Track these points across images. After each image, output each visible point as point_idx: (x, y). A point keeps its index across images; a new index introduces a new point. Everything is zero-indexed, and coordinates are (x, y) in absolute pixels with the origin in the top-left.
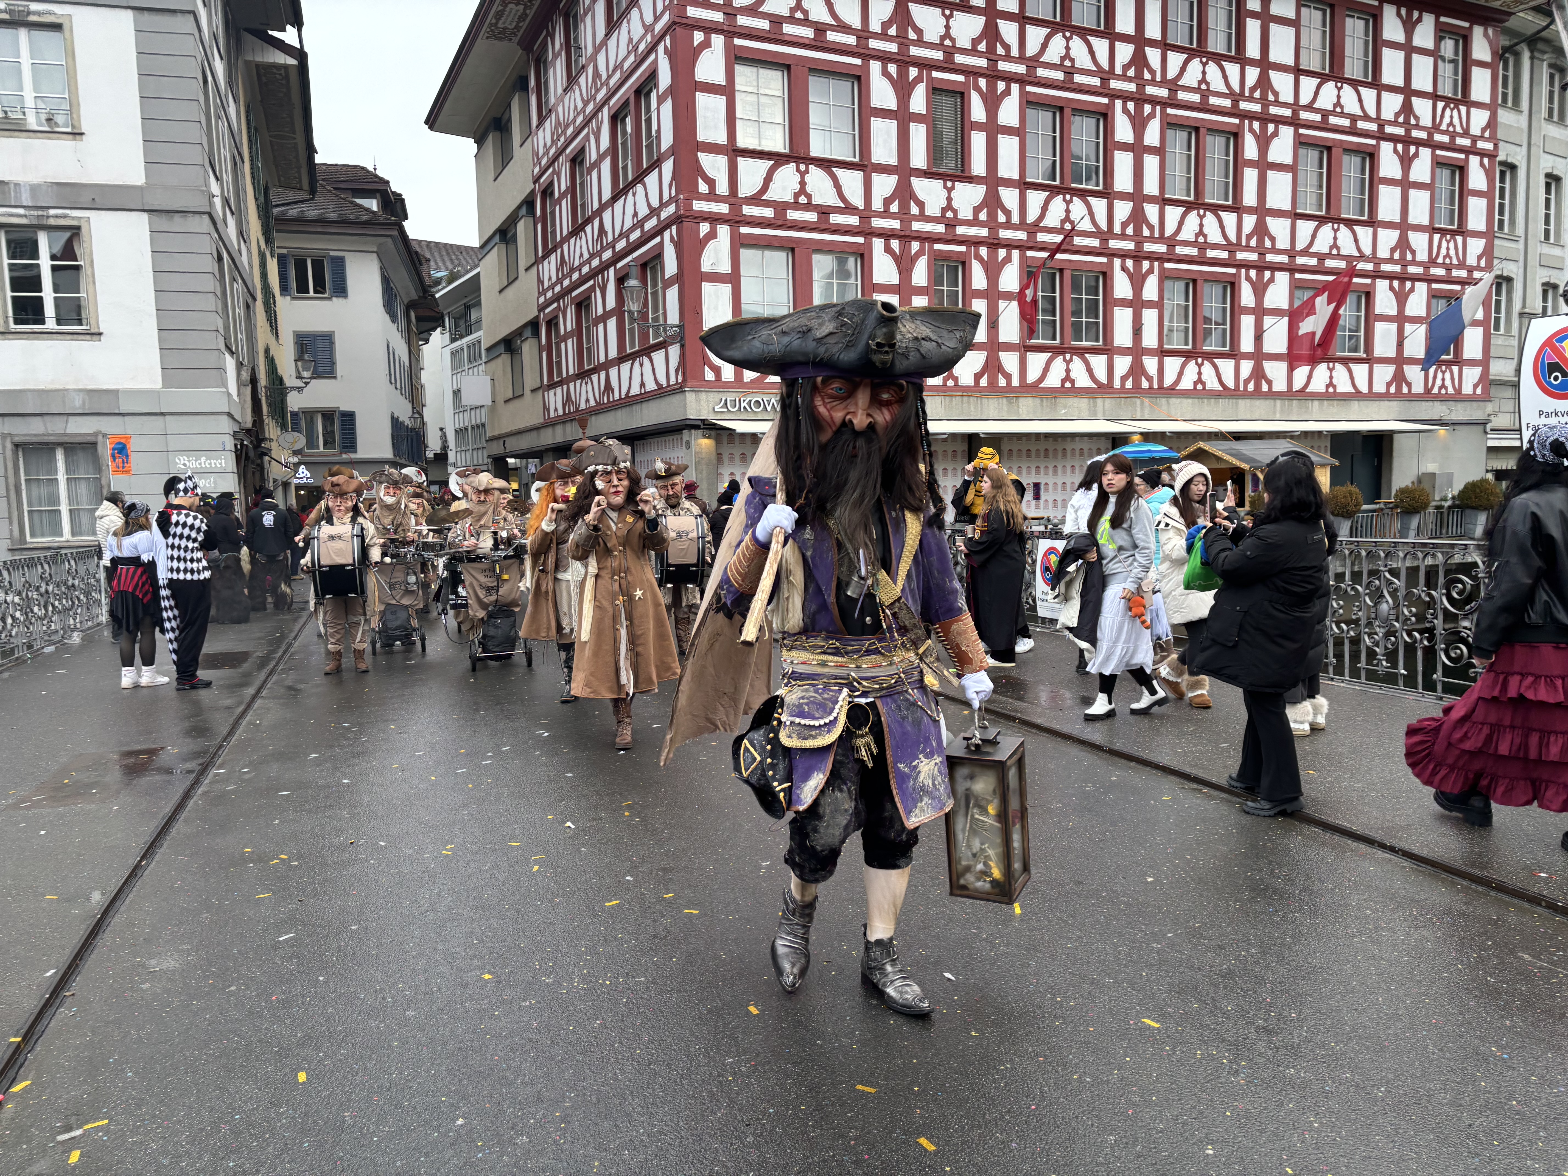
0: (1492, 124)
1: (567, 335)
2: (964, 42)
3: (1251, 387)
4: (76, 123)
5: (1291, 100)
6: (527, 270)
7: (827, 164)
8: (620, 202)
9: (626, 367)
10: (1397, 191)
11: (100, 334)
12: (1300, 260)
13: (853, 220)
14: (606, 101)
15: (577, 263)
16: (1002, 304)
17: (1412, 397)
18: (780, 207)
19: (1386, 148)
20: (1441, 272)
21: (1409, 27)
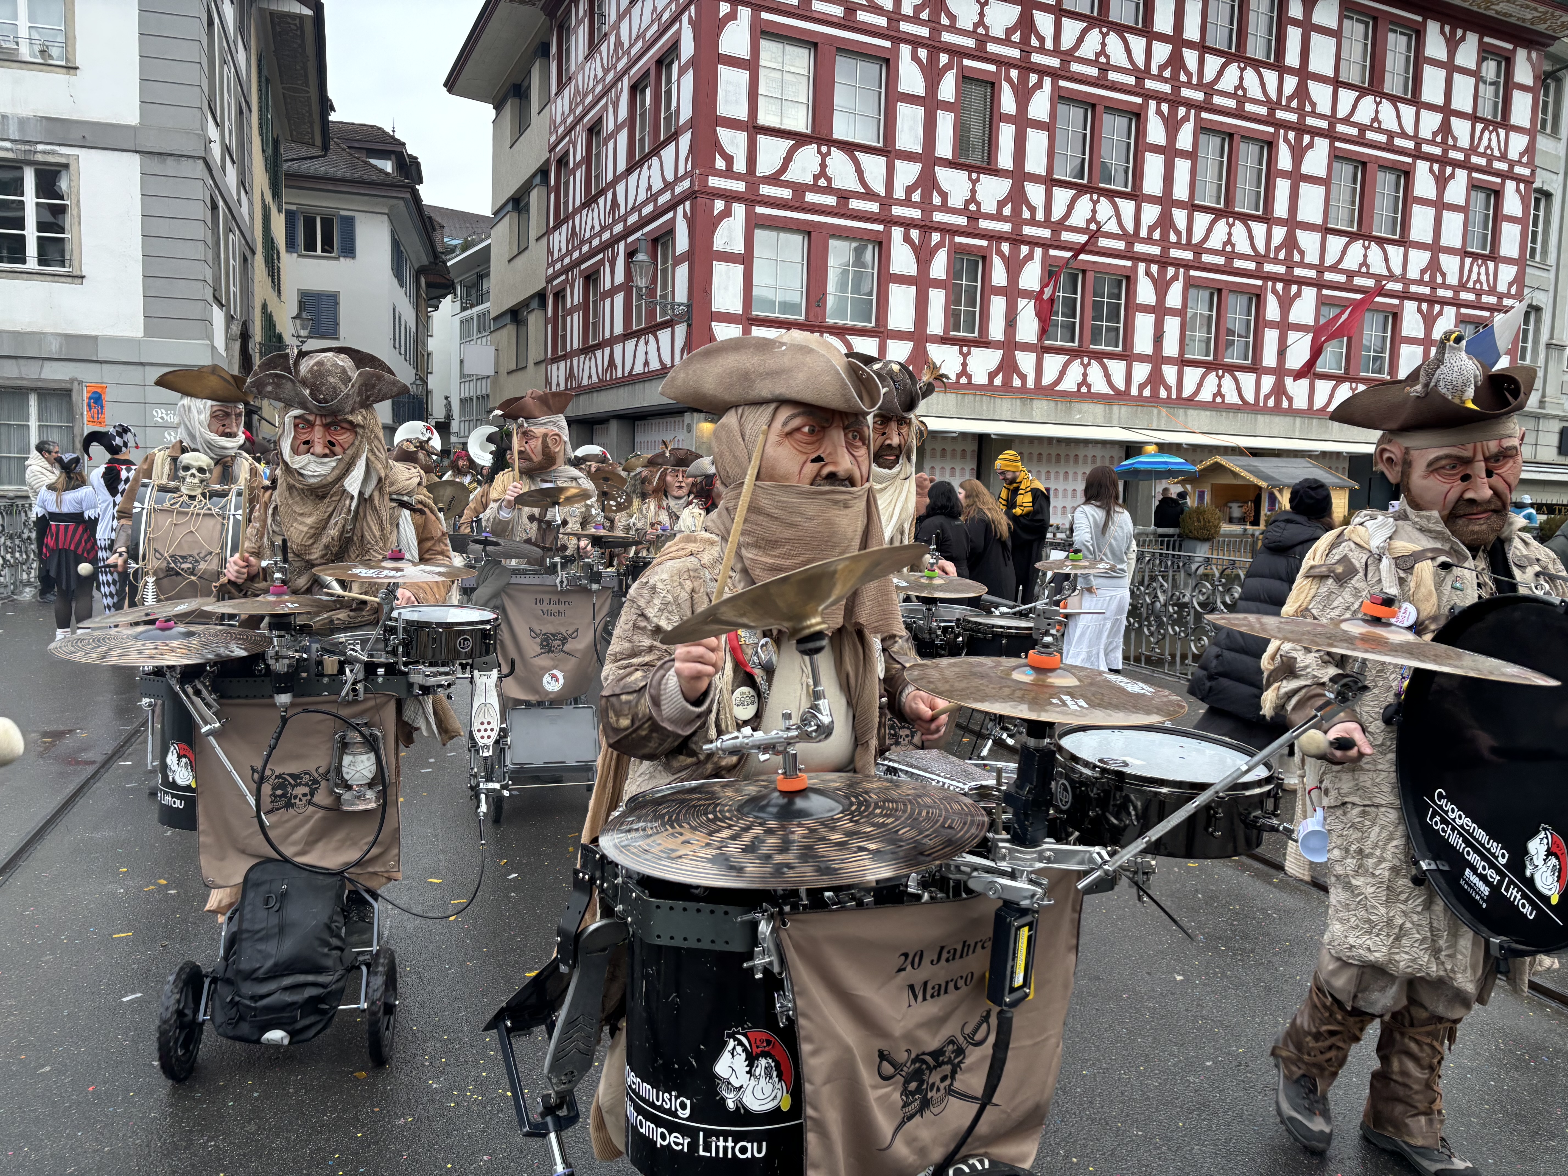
0: (1530, 149)
1: (574, 309)
2: (998, 31)
3: (1271, 403)
4: (70, 57)
5: (1328, 112)
6: (537, 240)
7: (849, 148)
8: (635, 175)
9: (630, 344)
10: (1431, 212)
11: (83, 277)
12: (1329, 276)
13: (873, 207)
14: (626, 71)
15: (588, 235)
16: (1022, 303)
18: (799, 189)
19: (1422, 167)
20: (1471, 297)
21: (1452, 45)
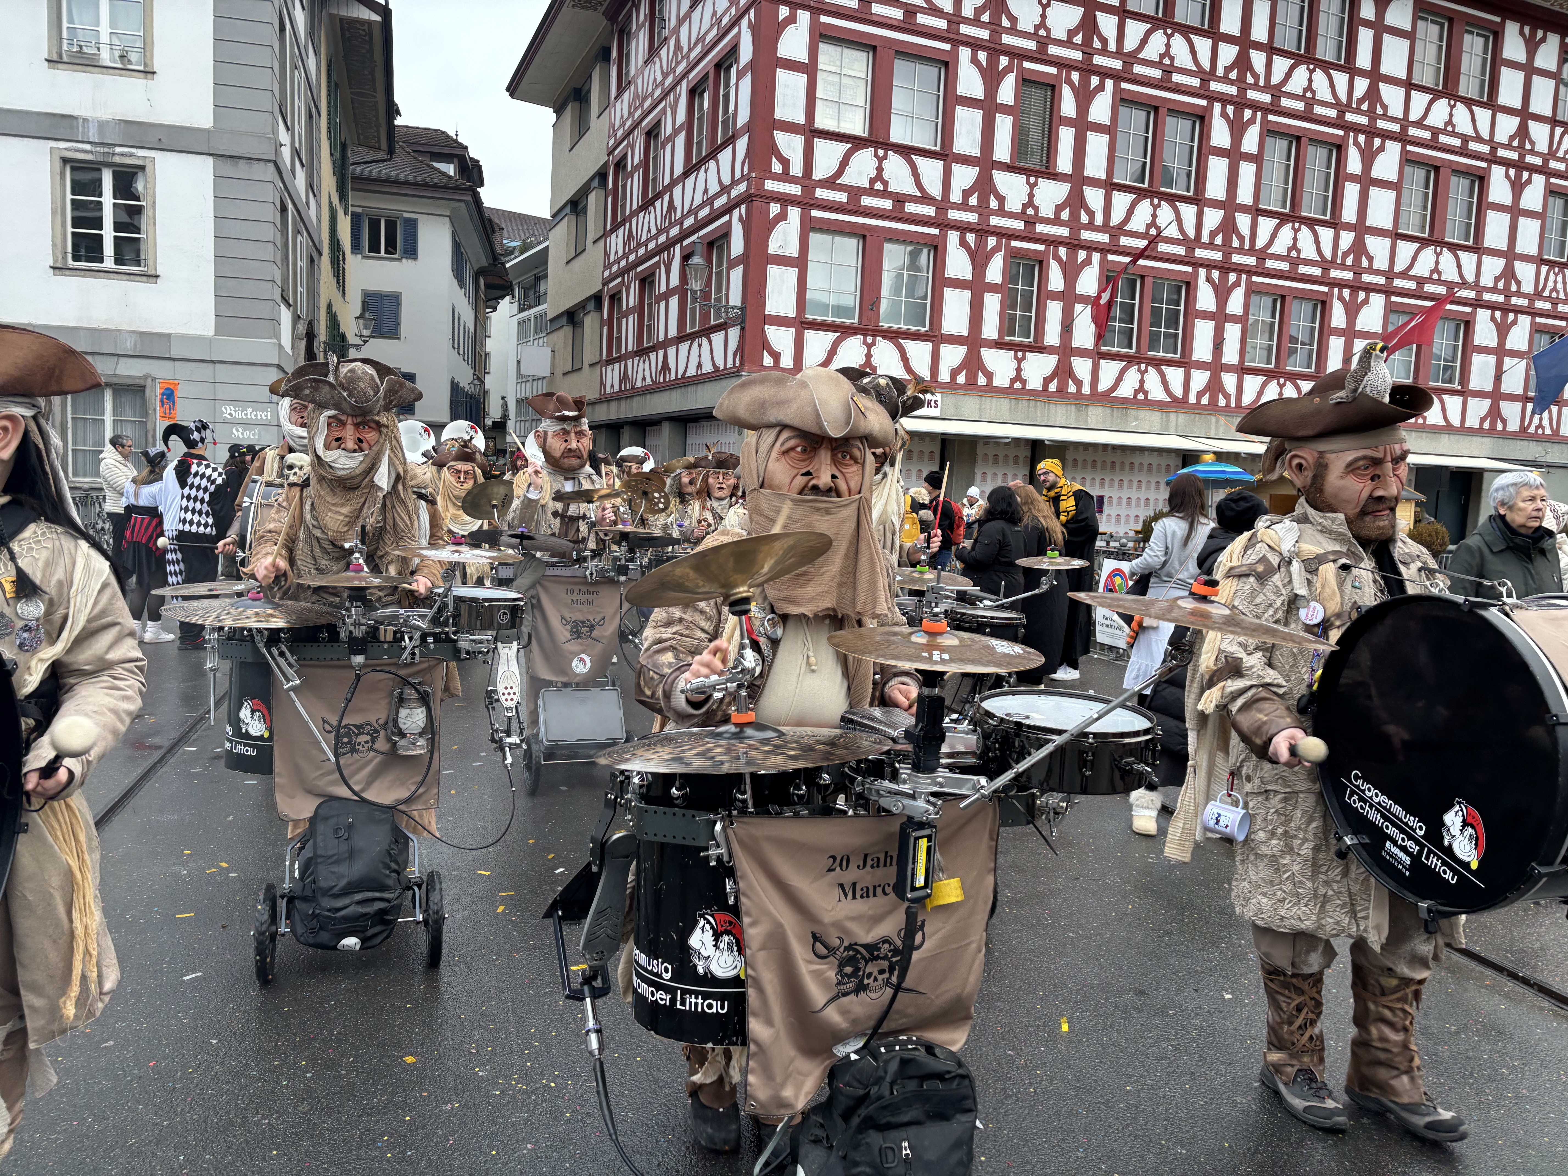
1: (629, 311)
2: (1059, 33)
4: (148, 62)
5: (1400, 114)
6: (595, 242)
7: (906, 151)
8: (692, 178)
9: (684, 347)
10: (1506, 218)
11: (157, 276)
12: (1398, 283)
13: (929, 211)
14: (685, 75)
15: (644, 238)
16: (1078, 308)
17: (1506, 435)
18: (855, 192)
19: (1497, 172)
20: (1547, 306)
21: (1532, 47)
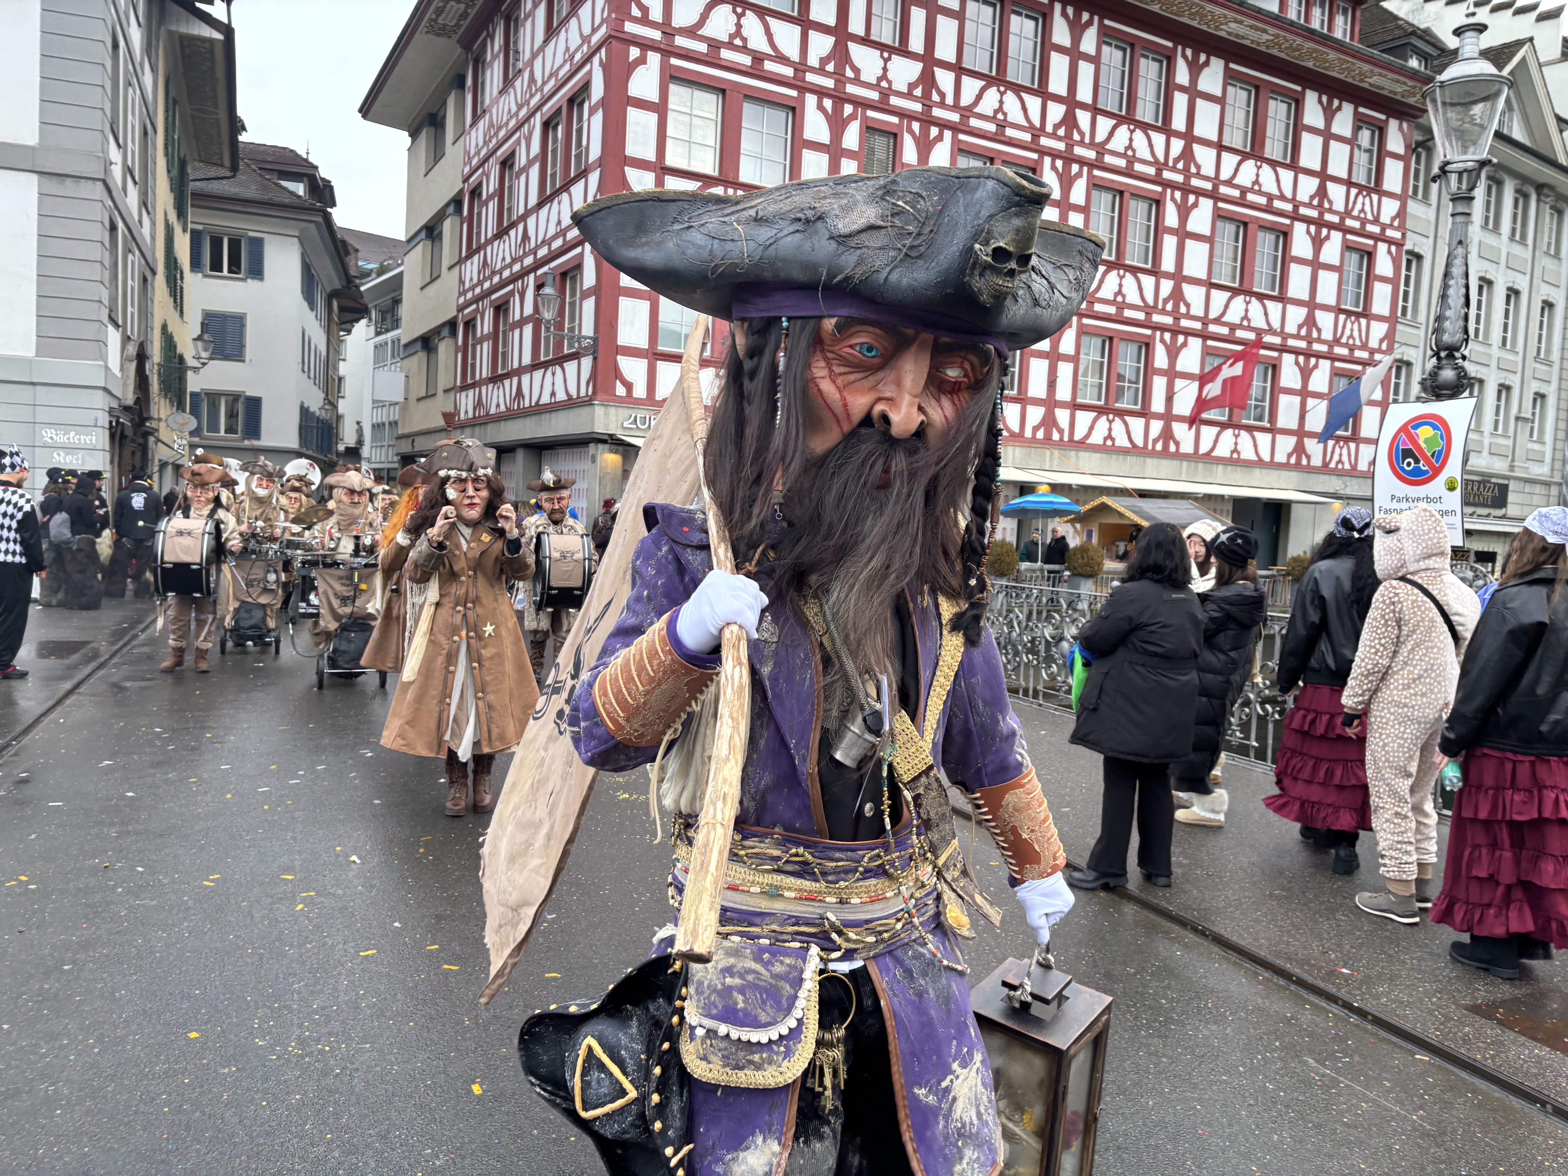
0: (1401, 214)
1: (484, 338)
3: (1159, 446)
5: (1212, 174)
6: (449, 269)
8: (545, 209)
9: (538, 374)
10: (1307, 271)
12: (1213, 328)
14: (539, 107)
15: (498, 267)
17: (1310, 470)
19: (1299, 228)
20: (1345, 352)
21: (1329, 114)
